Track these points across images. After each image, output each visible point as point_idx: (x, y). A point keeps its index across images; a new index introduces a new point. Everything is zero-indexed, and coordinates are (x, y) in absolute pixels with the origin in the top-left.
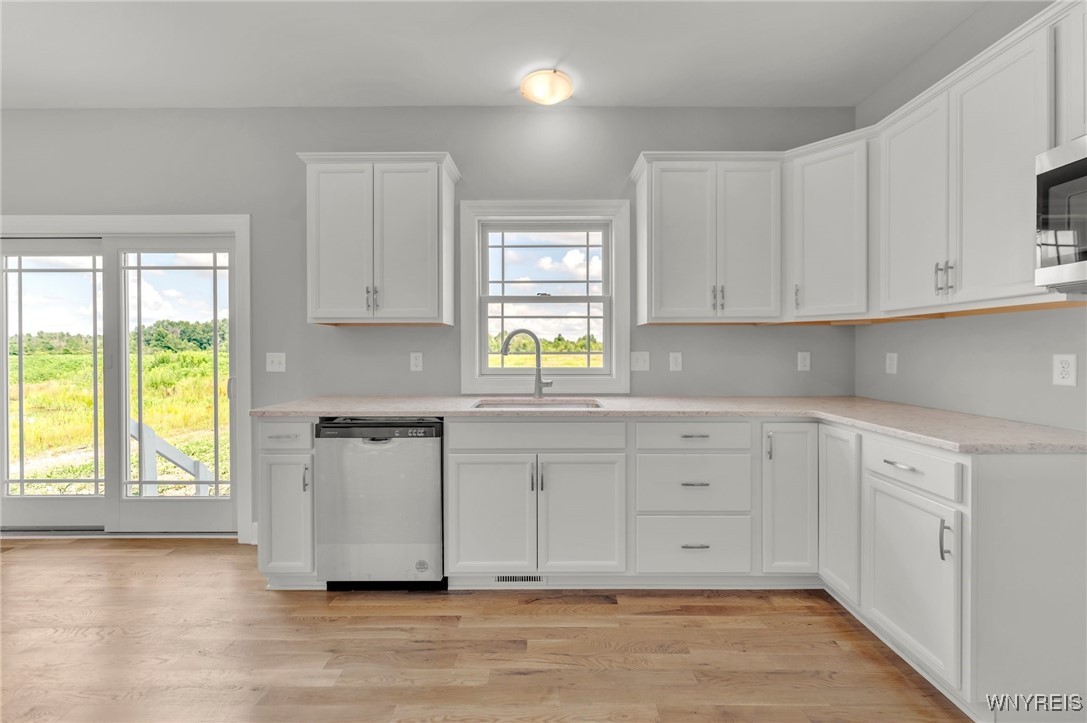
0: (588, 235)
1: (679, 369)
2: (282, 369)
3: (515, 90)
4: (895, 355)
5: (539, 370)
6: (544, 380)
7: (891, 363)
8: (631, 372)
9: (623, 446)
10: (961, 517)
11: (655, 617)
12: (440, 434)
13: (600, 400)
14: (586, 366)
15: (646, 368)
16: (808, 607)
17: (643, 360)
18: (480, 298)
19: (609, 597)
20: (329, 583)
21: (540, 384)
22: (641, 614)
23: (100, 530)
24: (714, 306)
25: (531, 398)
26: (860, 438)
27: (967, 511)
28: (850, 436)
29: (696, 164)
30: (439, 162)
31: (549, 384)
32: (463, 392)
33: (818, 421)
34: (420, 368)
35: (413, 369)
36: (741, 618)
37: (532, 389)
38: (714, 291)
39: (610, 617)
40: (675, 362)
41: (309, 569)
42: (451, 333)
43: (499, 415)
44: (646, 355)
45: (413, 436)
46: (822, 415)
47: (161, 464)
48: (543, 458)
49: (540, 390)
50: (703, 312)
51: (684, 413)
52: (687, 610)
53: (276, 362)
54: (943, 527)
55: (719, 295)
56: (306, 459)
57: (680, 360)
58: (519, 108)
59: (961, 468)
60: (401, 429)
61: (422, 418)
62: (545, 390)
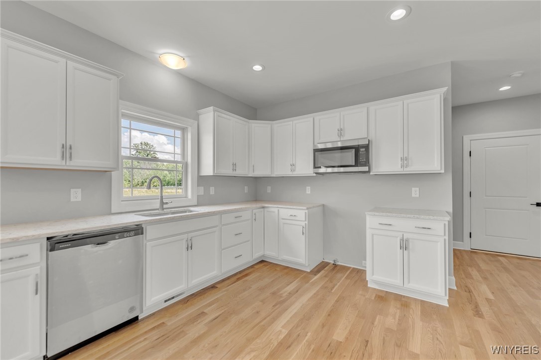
0: (175, 132)
1: (213, 193)
4: (270, 187)
5: (162, 197)
6: (165, 201)
7: (269, 189)
8: (197, 195)
10: (306, 224)
11: (232, 285)
13: (192, 209)
14: (175, 194)
15: (203, 194)
16: (263, 265)
17: (201, 191)
19: (213, 287)
21: (162, 203)
22: (228, 286)
24: (233, 170)
25: (157, 211)
26: (278, 210)
27: (307, 222)
28: (276, 210)
31: (167, 203)
32: (113, 212)
33: (263, 207)
34: (79, 199)
35: (73, 200)
36: (253, 274)
37: (158, 206)
38: (233, 164)
39: (220, 292)
44: (202, 188)
45: (127, 237)
46: (266, 205)
48: (191, 235)
49: (162, 206)
52: (238, 279)
54: (303, 227)
59: (306, 213)
60: (120, 234)
61: (126, 227)
62: (165, 206)
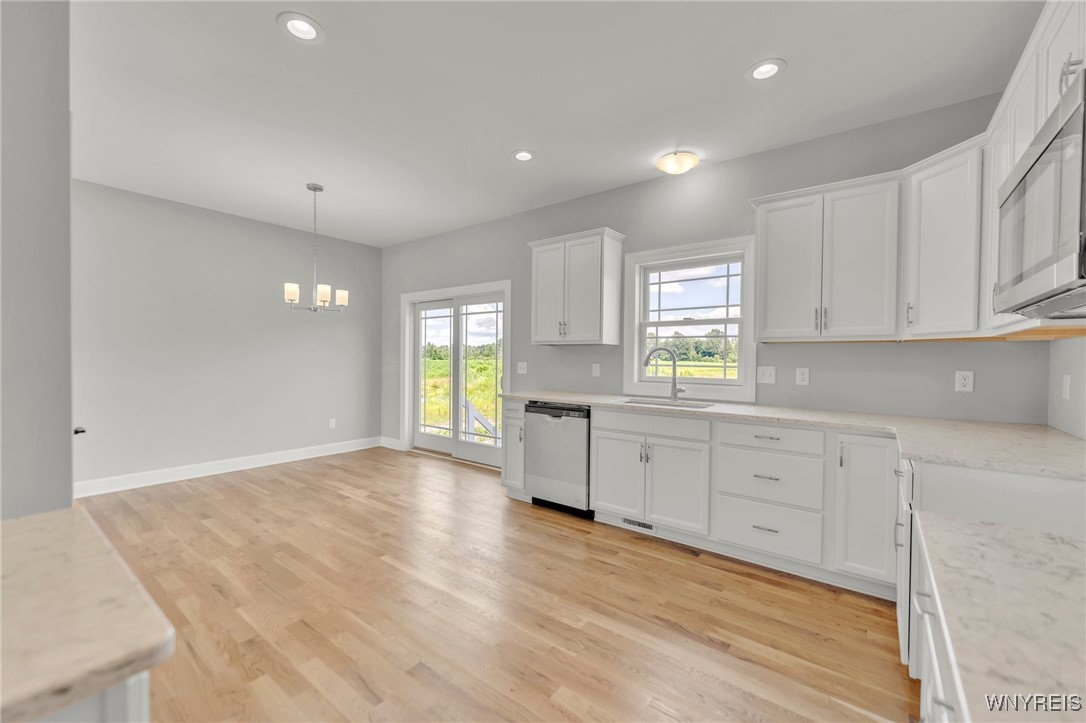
0: (728, 267)
1: (806, 383)
2: (525, 372)
3: (656, 169)
4: (1069, 377)
5: (674, 379)
6: (679, 387)
7: (1066, 386)
8: (757, 385)
9: (707, 438)
12: (588, 416)
14: (722, 377)
15: (772, 381)
16: (876, 610)
17: (768, 375)
18: (640, 325)
19: (695, 552)
20: (534, 499)
21: (675, 391)
22: (710, 566)
23: (450, 455)
24: (817, 326)
25: (669, 400)
29: (801, 200)
30: (602, 235)
31: (682, 391)
32: (625, 393)
34: (598, 375)
35: (594, 375)
37: (669, 393)
38: (817, 313)
39: (684, 560)
40: (802, 377)
41: (522, 487)
42: (617, 351)
43: (642, 409)
44: (772, 370)
45: (573, 416)
46: (894, 429)
47: (477, 424)
48: (650, 440)
49: (676, 395)
50: (806, 331)
51: (757, 417)
52: (749, 575)
53: (522, 368)
55: (822, 317)
56: (521, 424)
57: (807, 376)
58: (659, 180)
60: (567, 411)
61: (580, 406)
62: (680, 395)
